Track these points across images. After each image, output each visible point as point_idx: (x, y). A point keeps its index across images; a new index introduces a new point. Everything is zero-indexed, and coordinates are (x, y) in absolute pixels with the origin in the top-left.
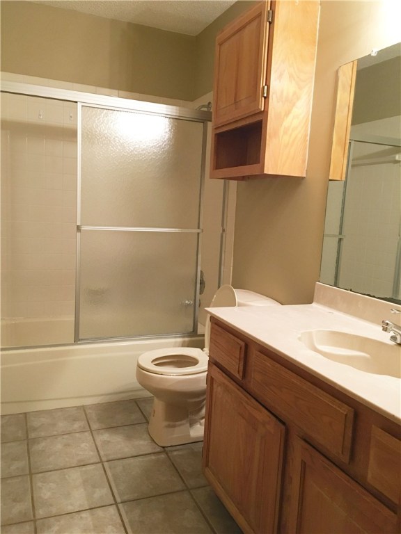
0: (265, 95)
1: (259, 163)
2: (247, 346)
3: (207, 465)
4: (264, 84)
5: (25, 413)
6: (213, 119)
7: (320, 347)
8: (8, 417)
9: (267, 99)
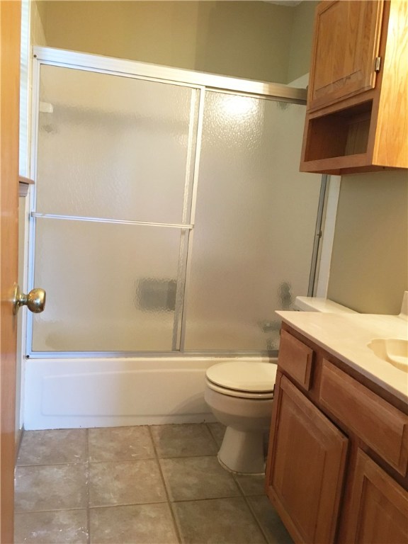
0: (378, 69)
1: (365, 152)
2: (315, 355)
3: (272, 484)
4: (377, 56)
5: (87, 429)
6: (308, 103)
7: (392, 357)
8: (68, 432)
9: (380, 73)
